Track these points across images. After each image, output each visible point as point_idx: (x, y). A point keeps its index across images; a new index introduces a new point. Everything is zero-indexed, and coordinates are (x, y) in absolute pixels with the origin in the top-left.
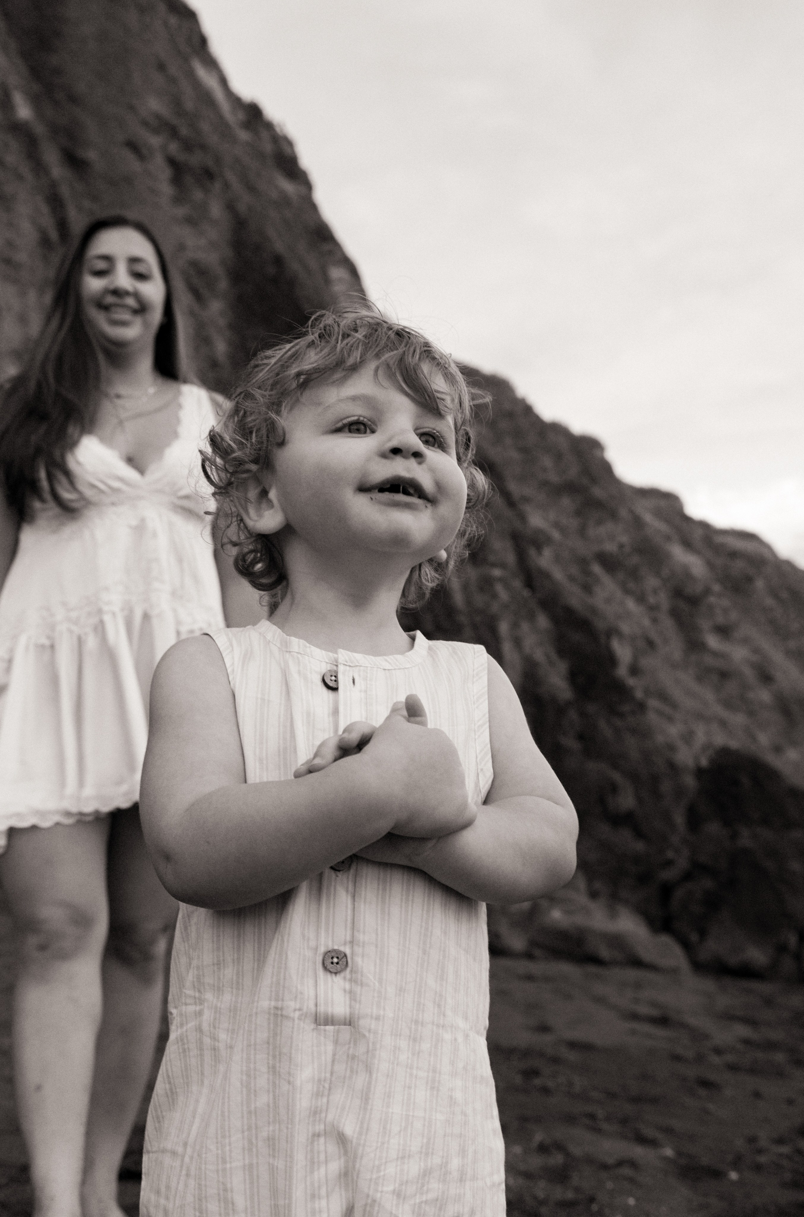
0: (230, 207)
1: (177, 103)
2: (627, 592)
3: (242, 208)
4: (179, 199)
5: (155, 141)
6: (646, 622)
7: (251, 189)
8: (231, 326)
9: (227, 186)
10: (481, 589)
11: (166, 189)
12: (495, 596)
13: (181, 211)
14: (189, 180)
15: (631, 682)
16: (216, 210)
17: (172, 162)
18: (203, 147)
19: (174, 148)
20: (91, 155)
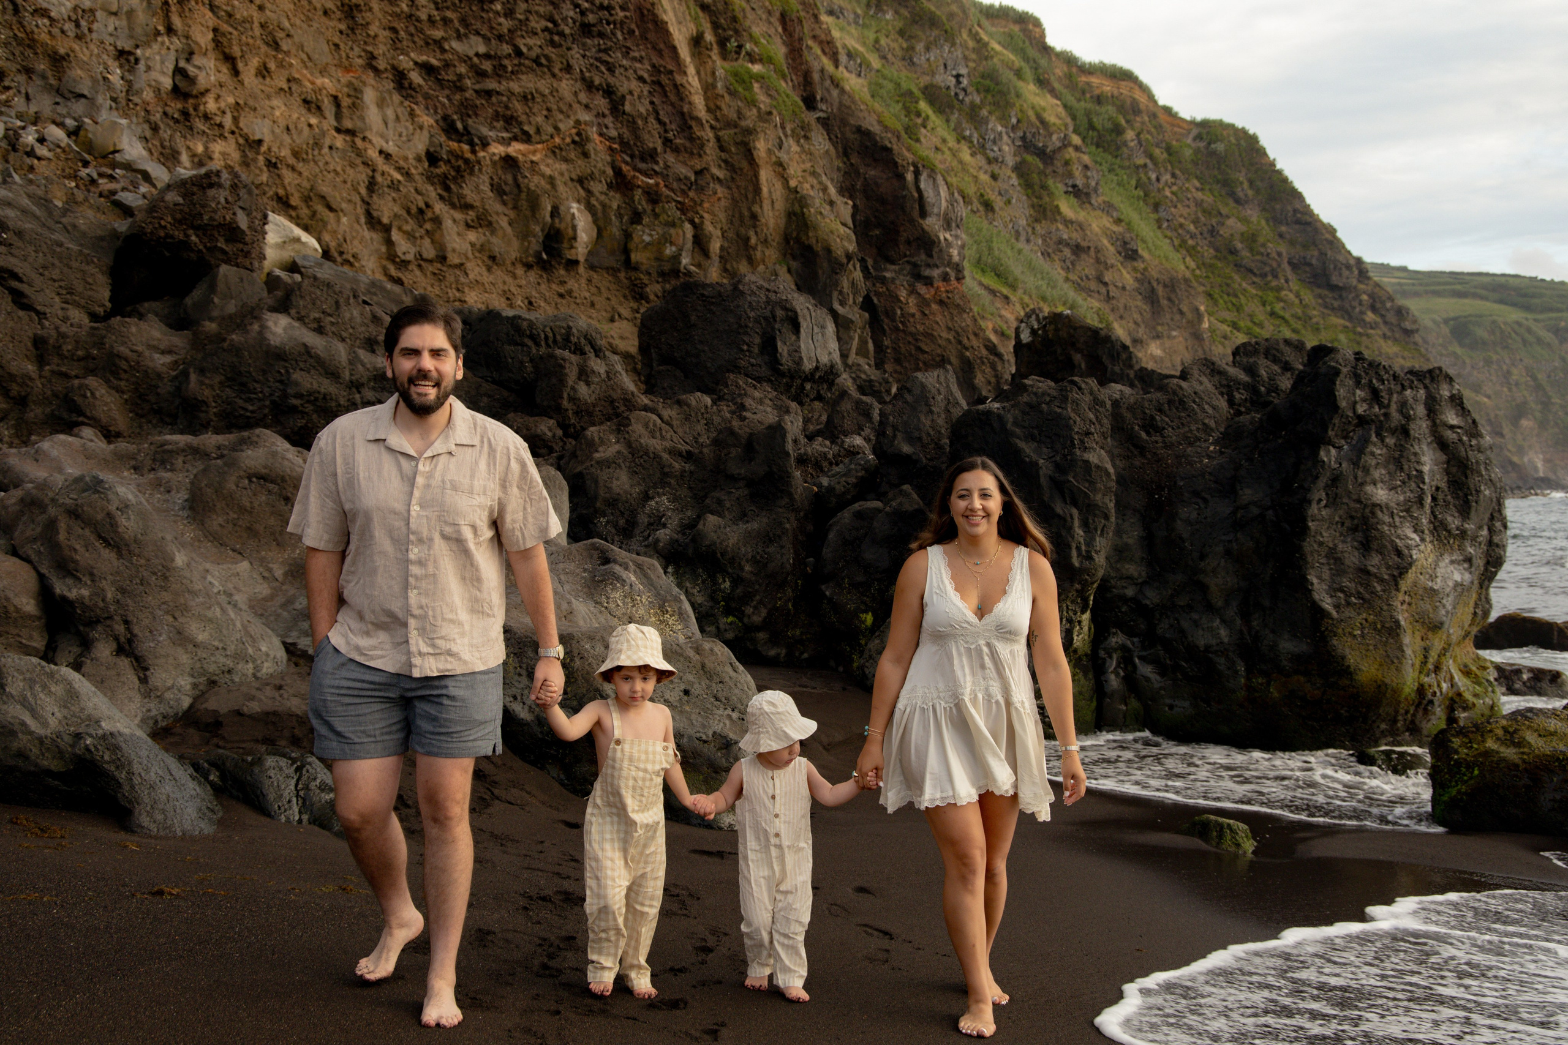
2: (961, 138)
6: (984, 178)
10: (732, 93)
12: (752, 103)
15: (943, 235)
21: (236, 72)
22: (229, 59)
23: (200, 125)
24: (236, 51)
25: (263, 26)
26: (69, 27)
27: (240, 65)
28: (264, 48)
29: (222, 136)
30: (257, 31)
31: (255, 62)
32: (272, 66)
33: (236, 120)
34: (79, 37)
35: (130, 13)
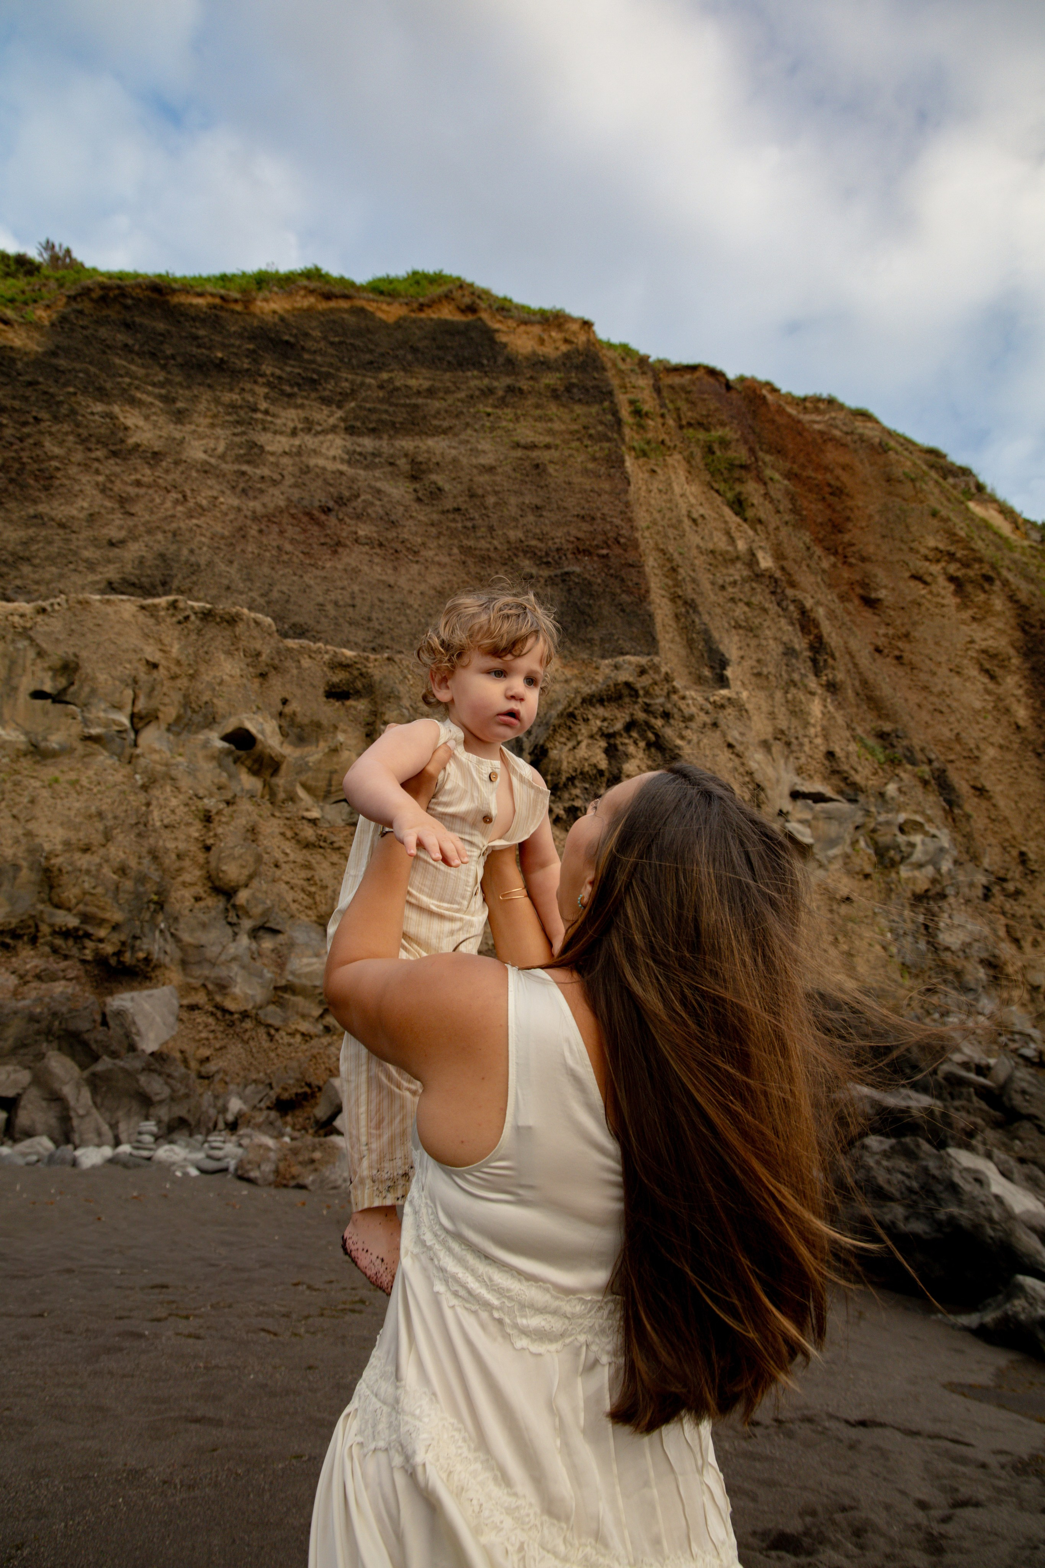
0: (1012, 598)
1: (951, 535)
3: (1023, 597)
4: (964, 606)
5: (935, 569)
7: (1031, 580)
8: (1028, 694)
9: (1006, 583)
11: (951, 600)
13: (966, 615)
14: (969, 588)
16: (998, 604)
17: (952, 579)
18: (980, 560)
19: (953, 568)
20: (882, 594)
21: (1020, 948)
22: (1016, 941)
23: (1004, 982)
24: (1019, 935)
25: (1032, 917)
26: (961, 954)
27: (1023, 943)
28: (1034, 930)
29: (1017, 987)
30: (1029, 920)
31: (1030, 939)
32: (1040, 939)
33: (1024, 975)
34: (967, 958)
35: (986, 937)
